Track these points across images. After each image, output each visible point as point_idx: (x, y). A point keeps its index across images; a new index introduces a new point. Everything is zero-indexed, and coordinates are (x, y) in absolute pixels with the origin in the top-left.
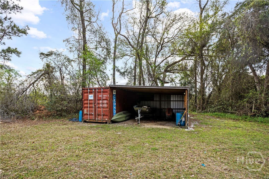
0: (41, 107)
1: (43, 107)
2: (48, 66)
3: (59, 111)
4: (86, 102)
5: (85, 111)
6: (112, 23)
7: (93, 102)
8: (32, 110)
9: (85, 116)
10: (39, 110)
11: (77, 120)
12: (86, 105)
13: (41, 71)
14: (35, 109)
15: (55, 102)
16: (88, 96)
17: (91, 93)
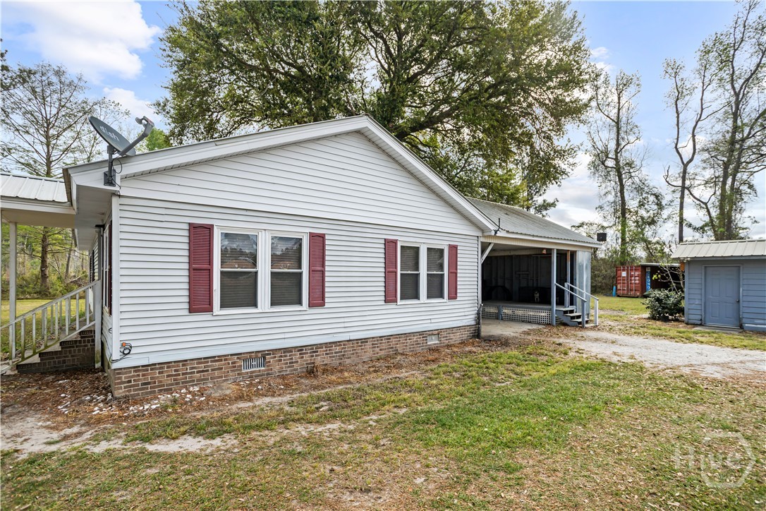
4: (619, 278)
5: (619, 286)
7: (626, 278)
9: (619, 291)
11: (611, 295)
12: (619, 282)
16: (621, 273)
17: (624, 270)
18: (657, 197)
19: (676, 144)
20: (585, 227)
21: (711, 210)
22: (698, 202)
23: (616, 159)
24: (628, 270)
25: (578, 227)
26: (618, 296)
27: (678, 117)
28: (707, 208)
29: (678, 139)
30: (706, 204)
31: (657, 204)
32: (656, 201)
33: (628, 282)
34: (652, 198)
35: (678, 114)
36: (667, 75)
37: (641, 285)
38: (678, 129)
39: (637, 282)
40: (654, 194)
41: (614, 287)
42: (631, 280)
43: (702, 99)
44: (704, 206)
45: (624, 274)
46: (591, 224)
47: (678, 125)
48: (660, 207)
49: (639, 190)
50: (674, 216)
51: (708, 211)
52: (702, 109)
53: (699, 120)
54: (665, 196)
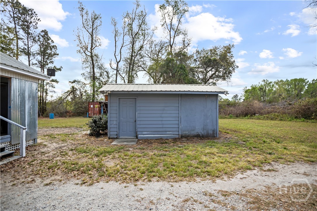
0: (70, 111)
1: (71, 111)
2: (73, 87)
3: (79, 113)
4: (90, 108)
5: (90, 112)
6: (115, 55)
7: (93, 108)
8: (65, 113)
9: (90, 115)
10: (69, 113)
11: (86, 117)
12: (90, 110)
13: (69, 91)
14: (67, 112)
15: (77, 109)
16: (90, 106)
17: (92, 104)
18: (107, 73)
19: (115, 54)
20: (76, 83)
21: (125, 81)
22: (121, 77)
23: (91, 53)
24: (93, 104)
25: (73, 82)
26: (89, 117)
27: (116, 43)
28: (124, 80)
29: (115, 52)
30: (124, 78)
31: (107, 76)
32: (107, 75)
33: (93, 110)
34: (105, 73)
35: (116, 42)
36: (112, 24)
37: (99, 112)
38: (116, 48)
39: (97, 110)
40: (106, 72)
41: (88, 113)
42: (95, 109)
43: (123, 39)
44: (123, 79)
45: (92, 106)
46: (79, 82)
47: (116, 46)
48: (108, 77)
49: (100, 68)
50: (113, 82)
51: (124, 81)
52: (123, 43)
53: (122, 46)
54: (110, 73)
